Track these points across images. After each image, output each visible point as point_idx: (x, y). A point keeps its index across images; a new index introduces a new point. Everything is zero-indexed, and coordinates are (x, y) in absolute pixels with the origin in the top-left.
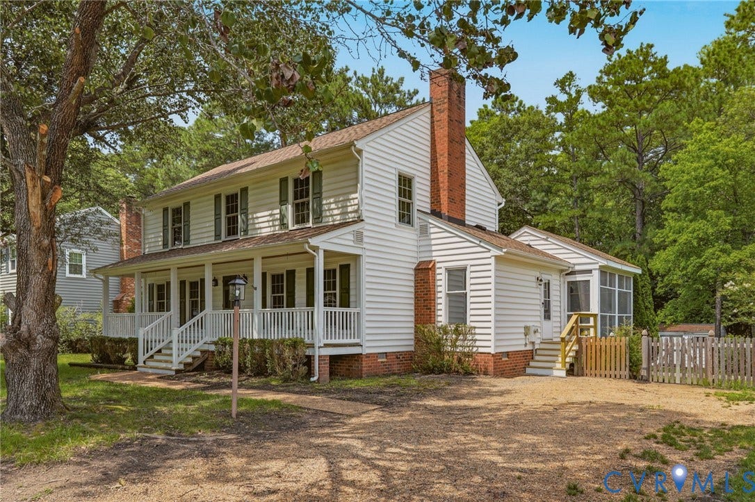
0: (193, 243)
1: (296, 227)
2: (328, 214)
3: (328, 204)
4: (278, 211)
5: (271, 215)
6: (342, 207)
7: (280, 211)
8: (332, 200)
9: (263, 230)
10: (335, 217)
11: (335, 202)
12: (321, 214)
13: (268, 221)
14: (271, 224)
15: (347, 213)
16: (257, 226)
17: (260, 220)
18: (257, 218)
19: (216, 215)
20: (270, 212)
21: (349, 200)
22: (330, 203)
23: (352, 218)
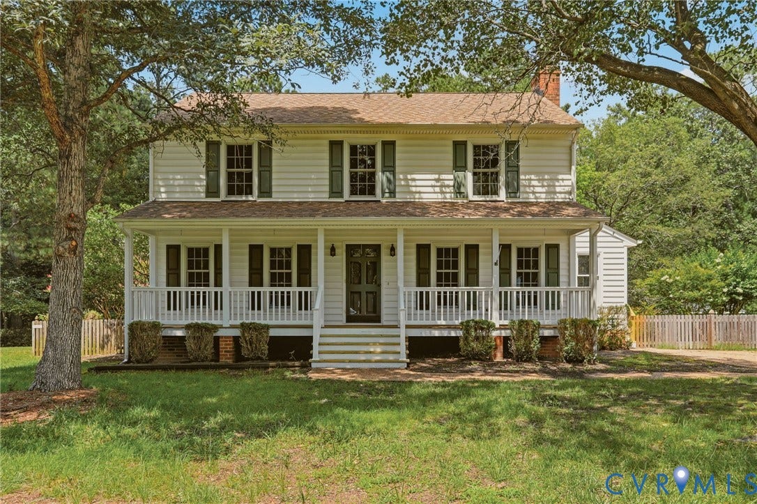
0: (277, 197)
1: (476, 198)
2: (528, 190)
3: (528, 180)
4: (451, 177)
5: (437, 180)
6: (548, 186)
7: (454, 176)
8: (533, 177)
9: (424, 196)
10: (537, 195)
11: (539, 180)
12: (518, 189)
13: (432, 186)
14: (437, 189)
15: (555, 193)
16: (414, 189)
17: (418, 183)
18: (414, 180)
19: (331, 165)
20: (437, 176)
21: (558, 180)
22: (530, 180)
23: (562, 198)
